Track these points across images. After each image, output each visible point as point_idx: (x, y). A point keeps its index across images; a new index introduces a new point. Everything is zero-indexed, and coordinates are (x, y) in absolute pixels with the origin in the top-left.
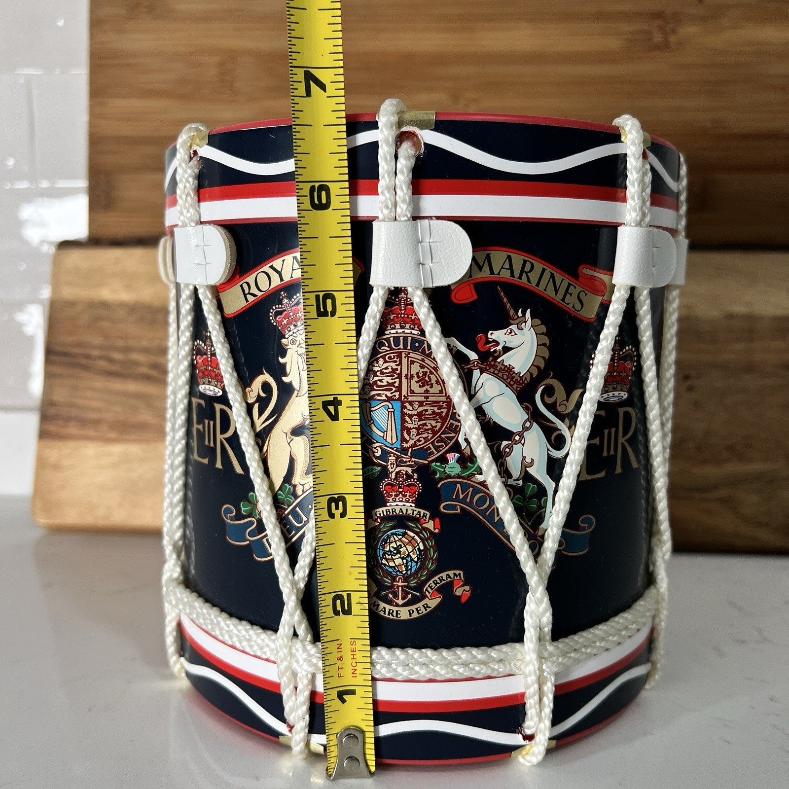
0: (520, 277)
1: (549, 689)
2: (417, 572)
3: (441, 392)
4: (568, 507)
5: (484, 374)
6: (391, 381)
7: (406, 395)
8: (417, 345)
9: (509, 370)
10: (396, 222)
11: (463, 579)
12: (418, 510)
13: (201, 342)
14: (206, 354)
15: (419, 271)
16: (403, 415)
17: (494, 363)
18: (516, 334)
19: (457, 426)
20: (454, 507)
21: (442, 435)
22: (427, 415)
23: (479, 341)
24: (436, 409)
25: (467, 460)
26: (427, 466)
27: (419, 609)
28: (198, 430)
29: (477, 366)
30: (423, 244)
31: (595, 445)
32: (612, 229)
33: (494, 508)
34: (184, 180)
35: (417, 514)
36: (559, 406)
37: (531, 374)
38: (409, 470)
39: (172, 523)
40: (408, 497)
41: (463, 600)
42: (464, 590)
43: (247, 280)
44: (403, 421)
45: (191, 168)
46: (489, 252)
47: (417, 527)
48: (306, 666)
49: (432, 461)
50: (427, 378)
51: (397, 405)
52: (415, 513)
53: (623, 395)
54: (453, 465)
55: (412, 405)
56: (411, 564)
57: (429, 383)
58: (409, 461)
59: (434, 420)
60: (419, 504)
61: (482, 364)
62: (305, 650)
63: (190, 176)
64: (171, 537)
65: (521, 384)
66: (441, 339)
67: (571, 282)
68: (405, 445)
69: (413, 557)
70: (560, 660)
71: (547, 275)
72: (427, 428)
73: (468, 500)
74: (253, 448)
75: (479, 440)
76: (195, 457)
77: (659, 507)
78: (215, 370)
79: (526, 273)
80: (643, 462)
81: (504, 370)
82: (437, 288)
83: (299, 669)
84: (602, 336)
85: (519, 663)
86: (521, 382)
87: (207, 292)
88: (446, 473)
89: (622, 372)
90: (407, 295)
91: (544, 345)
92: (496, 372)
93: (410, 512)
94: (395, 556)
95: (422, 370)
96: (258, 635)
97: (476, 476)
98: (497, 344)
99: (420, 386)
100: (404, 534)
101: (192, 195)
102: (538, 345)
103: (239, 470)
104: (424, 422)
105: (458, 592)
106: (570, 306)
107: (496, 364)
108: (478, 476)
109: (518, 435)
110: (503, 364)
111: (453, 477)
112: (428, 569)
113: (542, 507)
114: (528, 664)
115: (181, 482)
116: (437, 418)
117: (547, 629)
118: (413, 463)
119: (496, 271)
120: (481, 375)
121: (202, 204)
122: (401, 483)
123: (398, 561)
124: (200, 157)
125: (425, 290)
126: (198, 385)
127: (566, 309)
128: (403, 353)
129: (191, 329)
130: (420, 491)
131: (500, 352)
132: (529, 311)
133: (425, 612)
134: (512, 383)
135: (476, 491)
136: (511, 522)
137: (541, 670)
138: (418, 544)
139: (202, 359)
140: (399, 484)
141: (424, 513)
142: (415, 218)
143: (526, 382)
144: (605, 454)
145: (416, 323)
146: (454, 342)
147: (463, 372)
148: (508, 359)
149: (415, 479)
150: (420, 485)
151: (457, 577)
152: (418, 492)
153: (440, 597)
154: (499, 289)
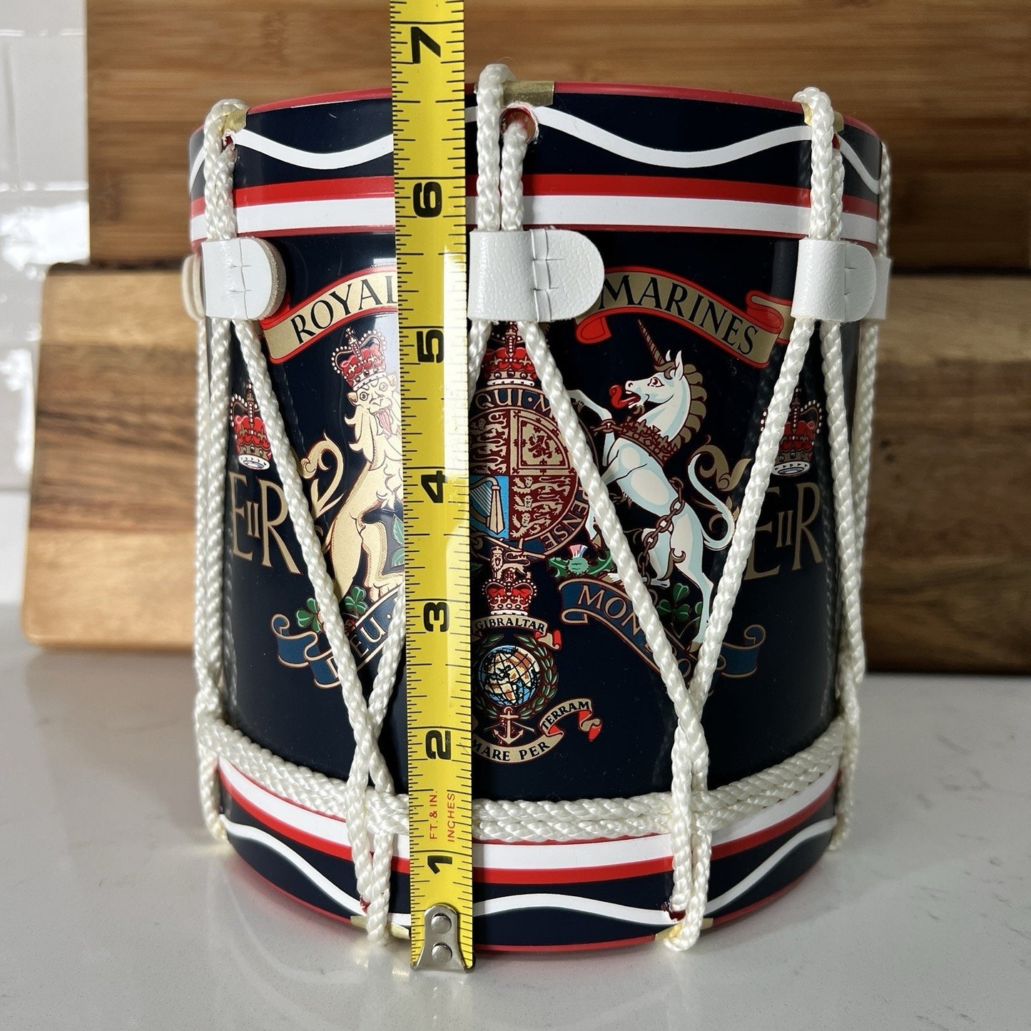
0: (668, 308)
1: (704, 852)
2: (530, 700)
3: (562, 463)
4: (730, 613)
5: (620, 439)
6: (496, 449)
7: (516, 468)
8: (530, 399)
9: (653, 433)
10: (501, 233)
11: (591, 709)
12: (532, 620)
13: (240, 397)
14: (246, 413)
15: (533, 300)
16: (512, 494)
17: (634, 425)
18: (662, 385)
19: (584, 509)
20: (580, 616)
21: (564, 521)
22: (544, 494)
23: (614, 394)
24: (555, 486)
25: (598, 553)
26: (544, 563)
27: (533, 749)
28: (238, 516)
29: (610, 428)
30: (538, 262)
31: (766, 532)
32: (791, 243)
33: (632, 617)
34: (214, 177)
35: (531, 625)
36: (720, 480)
37: (683, 439)
38: (521, 568)
39: (205, 640)
40: (518, 603)
41: (592, 737)
42: (593, 724)
43: (300, 312)
44: (512, 502)
45: (223, 160)
46: (627, 274)
47: (531, 642)
48: (384, 825)
49: (551, 556)
50: (544, 445)
51: (504, 481)
52: (528, 624)
53: (804, 466)
54: (578, 561)
55: (524, 481)
56: (524, 691)
57: (547, 451)
58: (520, 557)
59: (554, 501)
60: (533, 612)
61: (617, 425)
62: (383, 804)
63: (223, 171)
64: (205, 658)
65: (669, 452)
66: (562, 392)
67: (735, 315)
68: (515, 535)
69: (526, 681)
70: (719, 814)
71: (704, 305)
72: (543, 511)
73: (598, 607)
74: (312, 539)
75: (613, 528)
76: (235, 551)
77: (849, 614)
78: (259, 435)
79: (677, 302)
80: (828, 555)
81: (646, 433)
82: (558, 322)
83: (376, 830)
84: (776, 387)
85: (665, 819)
86: (669, 449)
87: (247, 329)
88: (570, 571)
89: (803, 435)
90: (516, 332)
91: (700, 399)
92: (636, 436)
93: (521, 623)
94: (501, 680)
95: (538, 434)
96: (321, 785)
97: (609, 574)
98: (638, 398)
99: (535, 456)
100: (514, 652)
101: (226, 198)
102: (692, 400)
103: (293, 568)
104: (540, 503)
105: (585, 727)
106: (735, 347)
107: (637, 425)
108: (611, 575)
109: (665, 520)
110: (645, 426)
111: (579, 577)
112: (546, 697)
113: (696, 615)
114: (676, 820)
115: (217, 585)
116: (557, 498)
117: (702, 775)
118: (525, 558)
119: (636, 300)
120: (616, 440)
121: (238, 209)
122: (509, 584)
123: (506, 688)
124: (236, 145)
125: (541, 326)
126: (237, 454)
127: (730, 351)
128: (512, 411)
129: (227, 379)
130: (535, 595)
131: (641, 409)
132: (680, 354)
133: (541, 753)
134: (657, 451)
135: (609, 595)
136: (655, 635)
137: (694, 828)
138: (532, 665)
139: (242, 420)
140: (507, 586)
141: (540, 624)
142: (527, 227)
143: (675, 450)
144: (779, 544)
145: (529, 370)
146: (579, 395)
147: (592, 436)
148: (651, 419)
149: (528, 579)
150: (535, 587)
151: (583, 707)
152: (532, 596)
153: (561, 734)
154: (640, 323)
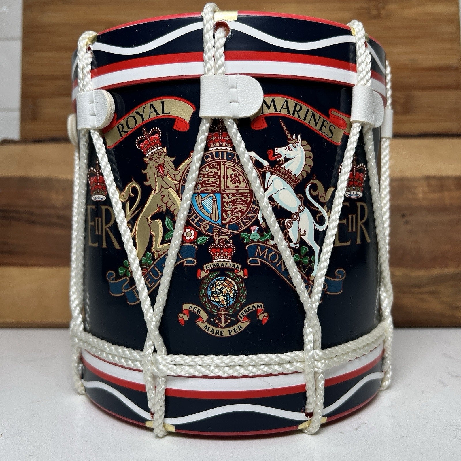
0: (294, 114)
2: (233, 304)
3: (246, 187)
5: (273, 175)
6: (214, 181)
7: (224, 189)
8: (230, 156)
9: (288, 173)
11: (263, 308)
12: (233, 264)
13: (93, 168)
14: (96, 175)
15: (230, 107)
16: (222, 202)
17: (279, 168)
18: (292, 150)
19: (257, 209)
20: (256, 262)
21: (247, 215)
22: (238, 202)
23: (270, 154)
24: (243, 198)
25: (265, 230)
26: (238, 235)
27: (235, 329)
28: (91, 226)
29: (268, 170)
31: (344, 224)
32: (349, 89)
33: (282, 262)
35: (233, 266)
36: (321, 197)
37: (303, 176)
38: (227, 238)
40: (227, 255)
42: (264, 316)
43: (121, 123)
44: (223, 206)
46: (274, 98)
47: (233, 275)
49: (242, 232)
50: (237, 178)
51: (218, 196)
52: (232, 266)
53: (359, 194)
54: (255, 235)
55: (228, 196)
56: (230, 300)
57: (239, 181)
58: (227, 232)
59: (242, 205)
60: (234, 260)
61: (272, 169)
62: (164, 359)
65: (296, 182)
67: (324, 119)
68: (224, 222)
69: (231, 294)
70: (327, 362)
71: (310, 114)
72: (238, 210)
73: (265, 257)
76: (90, 244)
78: (102, 184)
79: (297, 112)
80: (373, 239)
81: (285, 173)
82: (242, 118)
86: (296, 181)
87: (96, 132)
88: (251, 239)
89: (358, 180)
90: (223, 125)
91: (310, 157)
92: (281, 174)
93: (228, 265)
94: (219, 295)
95: (234, 173)
96: (131, 353)
98: (281, 156)
99: (233, 184)
100: (225, 280)
102: (306, 158)
103: (117, 247)
104: (236, 206)
105: (261, 317)
106: (325, 134)
107: (281, 169)
109: (296, 215)
110: (284, 169)
111: (256, 242)
112: (241, 302)
116: (244, 204)
118: (229, 233)
119: (278, 110)
120: (271, 175)
122: (222, 246)
123: (221, 298)
124: (92, 50)
125: (235, 120)
126: (91, 196)
127: (323, 136)
128: (222, 162)
130: (235, 251)
131: (282, 161)
132: (300, 135)
133: (239, 331)
134: (291, 181)
135: (270, 251)
138: (234, 286)
139: (94, 179)
140: (221, 247)
141: (237, 266)
142: (227, 75)
143: (299, 181)
144: (350, 230)
146: (253, 154)
147: (260, 173)
148: (287, 166)
149: (231, 243)
150: (234, 247)
151: (259, 307)
152: (233, 252)
153: (249, 321)
154: (281, 121)
